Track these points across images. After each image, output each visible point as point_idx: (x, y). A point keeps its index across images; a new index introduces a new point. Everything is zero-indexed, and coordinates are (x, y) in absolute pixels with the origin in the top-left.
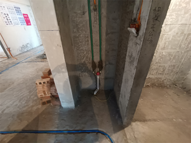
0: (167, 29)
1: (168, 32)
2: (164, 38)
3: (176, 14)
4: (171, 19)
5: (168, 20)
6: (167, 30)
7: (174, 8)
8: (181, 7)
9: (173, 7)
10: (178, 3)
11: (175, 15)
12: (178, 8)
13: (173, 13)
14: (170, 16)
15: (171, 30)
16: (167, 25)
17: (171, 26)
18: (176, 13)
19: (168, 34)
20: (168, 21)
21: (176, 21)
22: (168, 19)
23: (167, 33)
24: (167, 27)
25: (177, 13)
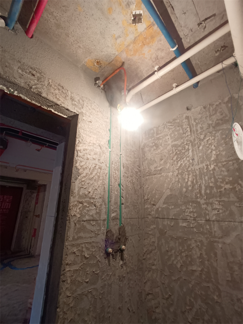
0: (215, 230)
1: (222, 237)
2: (219, 252)
3: (219, 202)
4: (213, 209)
5: (207, 212)
6: (215, 232)
7: (208, 191)
8: (223, 189)
9: (205, 191)
10: (211, 185)
11: (217, 203)
12: (217, 191)
13: (211, 200)
14: (208, 205)
15: (226, 233)
16: (212, 222)
17: (223, 224)
18: (218, 199)
19: (224, 243)
20: (208, 214)
21: (227, 213)
22: (206, 209)
23: (220, 240)
24: (212, 226)
25: (221, 199)
